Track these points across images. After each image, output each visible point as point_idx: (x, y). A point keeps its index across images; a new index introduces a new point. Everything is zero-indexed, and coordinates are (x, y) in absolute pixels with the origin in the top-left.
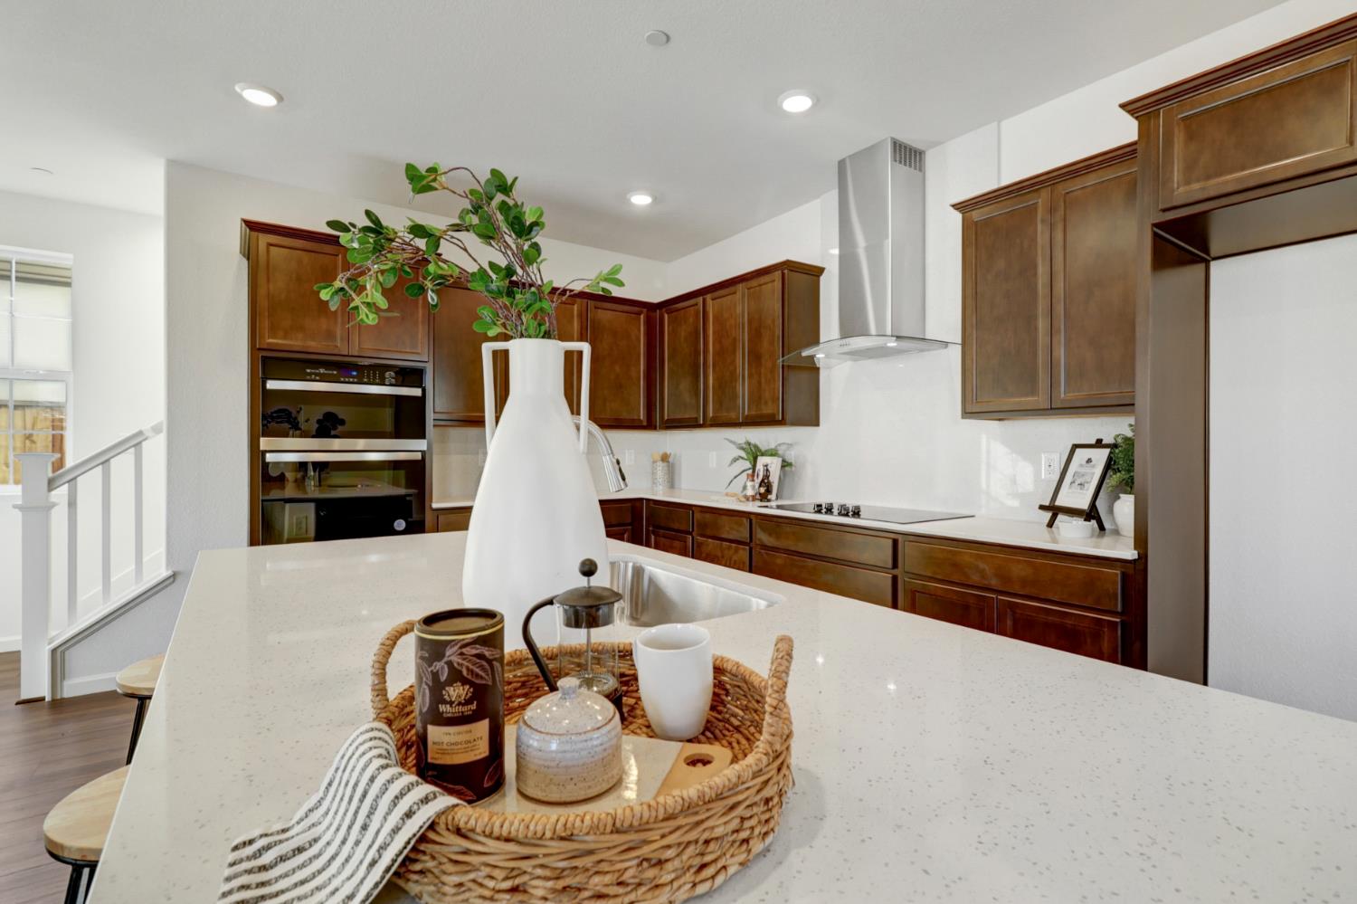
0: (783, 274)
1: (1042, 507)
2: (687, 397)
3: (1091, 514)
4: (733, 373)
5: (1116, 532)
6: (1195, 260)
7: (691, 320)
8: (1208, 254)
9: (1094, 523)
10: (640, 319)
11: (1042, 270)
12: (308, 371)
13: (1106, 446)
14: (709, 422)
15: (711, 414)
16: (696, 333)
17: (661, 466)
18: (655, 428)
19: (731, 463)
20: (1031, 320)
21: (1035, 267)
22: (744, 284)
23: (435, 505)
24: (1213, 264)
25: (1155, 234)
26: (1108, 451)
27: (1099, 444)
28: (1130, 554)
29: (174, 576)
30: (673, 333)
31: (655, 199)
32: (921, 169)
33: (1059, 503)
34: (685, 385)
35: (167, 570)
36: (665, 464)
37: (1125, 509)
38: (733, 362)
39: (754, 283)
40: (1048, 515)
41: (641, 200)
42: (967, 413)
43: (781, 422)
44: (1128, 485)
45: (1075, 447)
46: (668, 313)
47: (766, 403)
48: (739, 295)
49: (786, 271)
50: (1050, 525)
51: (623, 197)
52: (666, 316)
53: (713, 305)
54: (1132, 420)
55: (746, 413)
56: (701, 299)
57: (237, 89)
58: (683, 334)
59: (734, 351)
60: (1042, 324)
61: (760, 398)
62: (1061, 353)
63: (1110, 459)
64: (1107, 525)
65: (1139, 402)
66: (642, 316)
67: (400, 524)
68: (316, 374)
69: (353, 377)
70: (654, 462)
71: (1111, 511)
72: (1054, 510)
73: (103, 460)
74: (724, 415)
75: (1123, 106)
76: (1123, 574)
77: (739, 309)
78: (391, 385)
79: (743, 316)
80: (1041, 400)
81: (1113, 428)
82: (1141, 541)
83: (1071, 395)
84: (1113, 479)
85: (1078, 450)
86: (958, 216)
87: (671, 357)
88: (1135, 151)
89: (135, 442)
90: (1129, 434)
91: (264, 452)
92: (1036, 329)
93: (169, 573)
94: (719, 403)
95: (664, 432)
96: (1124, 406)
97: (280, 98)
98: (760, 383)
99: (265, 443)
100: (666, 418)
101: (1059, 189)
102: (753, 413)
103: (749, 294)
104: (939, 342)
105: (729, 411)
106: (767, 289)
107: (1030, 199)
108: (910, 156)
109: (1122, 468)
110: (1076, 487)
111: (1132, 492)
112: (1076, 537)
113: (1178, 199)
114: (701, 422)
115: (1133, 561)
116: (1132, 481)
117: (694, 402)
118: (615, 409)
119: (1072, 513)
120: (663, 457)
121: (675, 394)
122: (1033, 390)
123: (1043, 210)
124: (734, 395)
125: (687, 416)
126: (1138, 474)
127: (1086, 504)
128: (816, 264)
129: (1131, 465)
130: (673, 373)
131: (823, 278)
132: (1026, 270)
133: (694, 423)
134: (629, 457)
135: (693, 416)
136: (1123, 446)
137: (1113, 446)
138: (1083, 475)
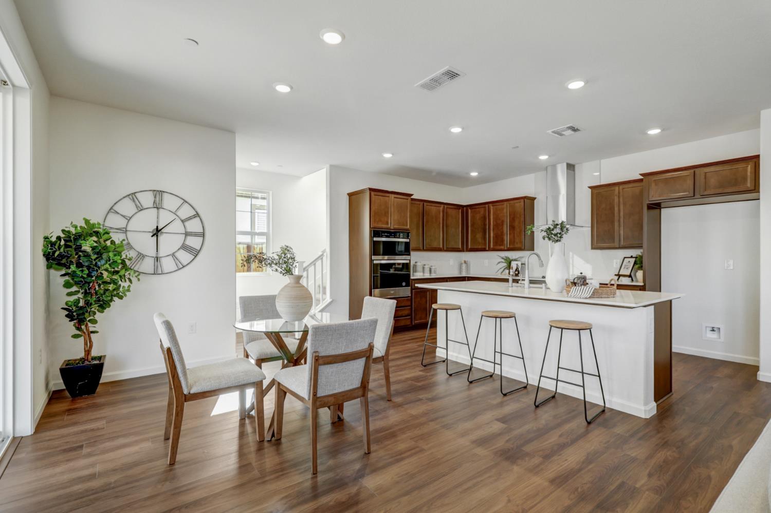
0: (524, 201)
1: (616, 275)
2: (480, 240)
3: (630, 276)
4: (502, 232)
5: (637, 281)
7: (482, 213)
8: (660, 208)
9: (631, 278)
10: (459, 211)
11: (616, 209)
13: (634, 258)
14: (491, 249)
15: (492, 246)
16: (484, 218)
17: (464, 266)
18: (464, 251)
19: (497, 264)
20: (613, 222)
22: (507, 202)
23: (411, 278)
25: (648, 206)
26: (634, 259)
27: (632, 257)
28: (641, 283)
29: (332, 301)
30: (473, 217)
31: (479, 173)
32: (575, 171)
33: (620, 273)
34: (479, 236)
36: (466, 264)
37: (640, 274)
38: (502, 228)
39: (512, 202)
40: (617, 277)
41: (474, 174)
42: (593, 248)
43: (524, 250)
44: (641, 268)
45: (625, 258)
46: (470, 209)
47: (517, 243)
48: (505, 206)
49: (525, 200)
50: (618, 280)
51: (468, 173)
52: (470, 210)
53: (493, 208)
54: (642, 250)
55: (508, 246)
56: (487, 205)
57: (383, 154)
58: (478, 218)
59: (503, 225)
60: (616, 224)
61: (514, 241)
62: (622, 232)
63: (635, 261)
64: (634, 279)
65: (644, 247)
67: (404, 284)
68: (385, 235)
69: (393, 236)
70: (461, 264)
71: (635, 276)
72: (619, 276)
73: (314, 263)
74: (498, 247)
75: (640, 174)
76: (640, 287)
77: (505, 210)
78: (402, 238)
79: (507, 213)
80: (617, 245)
81: (636, 252)
82: (644, 281)
83: (624, 244)
84: (637, 266)
86: (590, 190)
87: (472, 225)
88: (641, 181)
89: (321, 257)
90: (640, 254)
91: (374, 260)
92: (614, 225)
93: (331, 300)
94: (496, 243)
96: (640, 247)
97: (393, 155)
98: (514, 236)
99: (373, 257)
100: (470, 247)
101: (621, 187)
102: (512, 246)
103: (509, 206)
104: (582, 227)
105: (500, 245)
106: (518, 205)
107: (613, 188)
108: (571, 167)
109: (639, 263)
110: (625, 269)
111: (642, 270)
112: (625, 281)
113: (654, 199)
114: (487, 249)
115: (642, 286)
116: (642, 266)
117: (483, 242)
118: (452, 245)
119: (624, 276)
120: (465, 262)
121: (474, 239)
122: (614, 242)
123: (616, 192)
124: (503, 241)
125: (480, 247)
126: (644, 265)
127: (628, 273)
128: (534, 196)
129: (642, 263)
130: (472, 231)
131: (535, 201)
132: (612, 209)
133: (484, 250)
134: (451, 262)
135: (483, 247)
136: (639, 258)
137: (636, 258)
138: (627, 266)
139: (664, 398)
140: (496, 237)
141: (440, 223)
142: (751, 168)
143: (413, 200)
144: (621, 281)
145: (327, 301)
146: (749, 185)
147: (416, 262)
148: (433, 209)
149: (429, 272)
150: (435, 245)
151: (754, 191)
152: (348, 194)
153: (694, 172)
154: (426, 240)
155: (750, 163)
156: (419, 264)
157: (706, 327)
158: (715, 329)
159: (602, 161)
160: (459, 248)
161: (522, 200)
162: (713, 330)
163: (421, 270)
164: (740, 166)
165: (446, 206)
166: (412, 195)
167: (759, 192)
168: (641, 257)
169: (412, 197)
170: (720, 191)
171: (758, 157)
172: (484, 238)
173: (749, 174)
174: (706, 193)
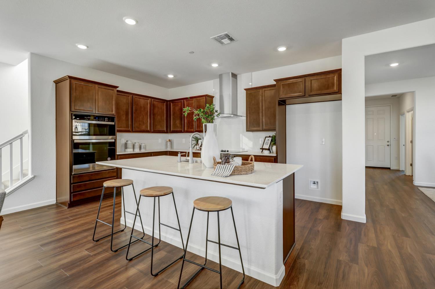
0: (206, 98)
1: (261, 149)
2: (178, 125)
3: (269, 149)
4: (192, 120)
5: (273, 153)
6: (284, 105)
7: (180, 106)
8: (286, 104)
9: (269, 151)
10: (164, 104)
11: (261, 104)
12: (85, 117)
14: (185, 131)
15: (186, 129)
17: (169, 143)
18: (168, 133)
19: (191, 142)
20: (259, 113)
21: (259, 103)
22: (195, 98)
23: (118, 154)
24: (286, 106)
25: (279, 102)
26: (271, 138)
27: (270, 137)
28: (275, 155)
29: (34, 177)
30: (174, 109)
31: (174, 76)
32: (236, 79)
33: (263, 148)
34: (178, 122)
35: (32, 175)
36: (170, 142)
37: (274, 148)
39: (198, 98)
40: (262, 150)
41: (171, 76)
42: (247, 131)
44: (275, 144)
45: (266, 137)
46: (172, 103)
48: (194, 101)
49: (207, 97)
50: (262, 152)
51: (166, 76)
52: (172, 104)
53: (186, 103)
54: (275, 132)
55: (196, 129)
56: (183, 100)
57: (76, 44)
58: (177, 109)
60: (261, 114)
61: (200, 126)
62: (264, 120)
63: (272, 139)
64: (271, 151)
65: (276, 130)
66: (165, 103)
67: (109, 158)
68: (87, 118)
69: (97, 119)
70: (167, 142)
71: (272, 149)
73: (10, 143)
74: (190, 130)
75: (274, 80)
76: (274, 159)
77: (194, 104)
78: (107, 121)
79: (195, 106)
80: (261, 128)
81: (272, 134)
82: (277, 153)
83: (265, 128)
84: (273, 143)
85: (266, 138)
86: (245, 91)
87: (173, 115)
88: (275, 86)
89: (20, 137)
90: (275, 135)
91: (74, 140)
92: (260, 115)
94: (188, 127)
95: (171, 134)
96: (274, 130)
97: (88, 47)
99: (74, 137)
100: (172, 130)
101: (263, 90)
102: (198, 130)
103: (197, 101)
104: (242, 116)
105: (191, 129)
106: (201, 100)
107: (258, 90)
108: (234, 76)
109: (274, 141)
110: (266, 145)
111: (275, 145)
112: (266, 153)
113: (282, 97)
114: (183, 131)
115: (276, 156)
116: (275, 143)
117: (181, 126)
118: (159, 128)
119: (266, 149)
120: (170, 141)
121: (175, 124)
122: (259, 127)
123: (261, 93)
124: (193, 125)
125: (178, 130)
126: (276, 142)
127: (268, 148)
128: (213, 95)
129: (275, 140)
130: (174, 119)
131: (214, 99)
132: (258, 104)
133: (181, 132)
134: (160, 141)
135: (180, 130)
136: (274, 137)
137: (272, 137)
138: (267, 142)
139: (290, 252)
140: (189, 123)
141: (148, 111)
142: (336, 77)
143: (118, 91)
144: (264, 153)
145: (29, 177)
146: (335, 88)
147: (127, 141)
148: (142, 101)
149: (139, 148)
150: (143, 128)
151: (338, 93)
152: (54, 82)
153: (305, 79)
154: (135, 124)
155: (336, 74)
156: (129, 142)
157: (311, 181)
158: (315, 182)
159: (253, 73)
160: (164, 131)
161: (204, 97)
162: (314, 183)
163: (132, 147)
164: (331, 75)
165: (153, 100)
166: (118, 87)
167: (341, 94)
168: (275, 136)
169: (117, 89)
170: (319, 92)
171: (341, 70)
172: (181, 124)
173: (335, 81)
174: (311, 94)
